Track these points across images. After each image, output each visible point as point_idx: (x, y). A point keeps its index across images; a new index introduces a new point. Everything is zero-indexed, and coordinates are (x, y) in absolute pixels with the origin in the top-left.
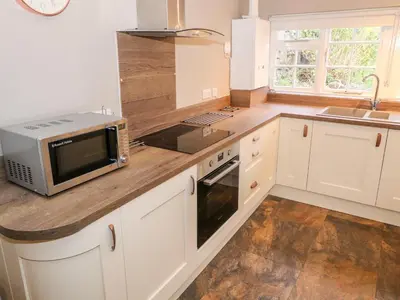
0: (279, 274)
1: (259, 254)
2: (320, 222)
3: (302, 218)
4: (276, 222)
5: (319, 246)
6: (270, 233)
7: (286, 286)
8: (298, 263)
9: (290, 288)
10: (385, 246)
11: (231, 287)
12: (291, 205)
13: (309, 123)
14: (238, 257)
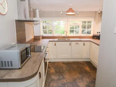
0: (61, 78)
1: (54, 75)
2: (62, 65)
3: (58, 65)
4: (53, 67)
5: (65, 70)
6: (54, 70)
7: (64, 79)
8: (63, 74)
9: (65, 80)
10: (76, 66)
11: (53, 85)
12: (54, 63)
13: (56, 42)
14: (50, 77)
